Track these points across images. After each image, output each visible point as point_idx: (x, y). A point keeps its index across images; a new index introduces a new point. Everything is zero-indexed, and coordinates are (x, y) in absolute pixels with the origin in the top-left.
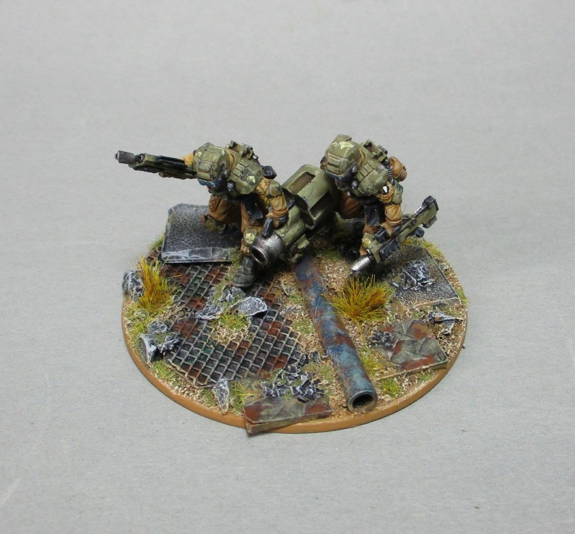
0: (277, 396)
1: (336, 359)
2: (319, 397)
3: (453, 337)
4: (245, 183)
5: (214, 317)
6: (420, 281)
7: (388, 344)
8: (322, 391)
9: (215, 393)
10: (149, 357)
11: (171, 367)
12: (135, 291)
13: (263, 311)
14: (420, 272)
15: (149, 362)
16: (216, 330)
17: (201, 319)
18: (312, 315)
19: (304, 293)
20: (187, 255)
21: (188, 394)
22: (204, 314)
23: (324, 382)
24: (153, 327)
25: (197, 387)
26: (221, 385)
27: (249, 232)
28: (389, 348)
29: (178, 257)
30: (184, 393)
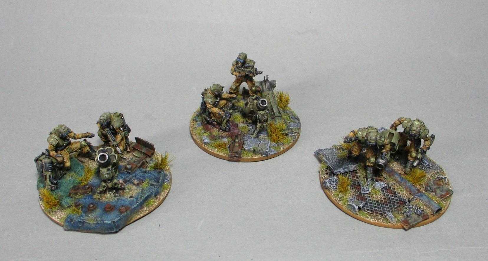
0: (410, 215)
1: (422, 199)
2: (423, 213)
3: (448, 183)
4: (381, 141)
5: (369, 192)
6: (427, 165)
7: (431, 190)
8: (423, 210)
9: (388, 218)
10: (357, 211)
11: (366, 212)
12: (332, 187)
13: (385, 186)
14: (426, 162)
15: (357, 212)
16: (372, 196)
17: (364, 193)
18: (401, 185)
19: (393, 177)
20: (343, 170)
21: (378, 221)
22: (365, 191)
23: (422, 207)
24: (350, 199)
25: (381, 218)
26: (390, 215)
27: (372, 158)
28: (432, 191)
29: (340, 171)
30: (376, 221)
